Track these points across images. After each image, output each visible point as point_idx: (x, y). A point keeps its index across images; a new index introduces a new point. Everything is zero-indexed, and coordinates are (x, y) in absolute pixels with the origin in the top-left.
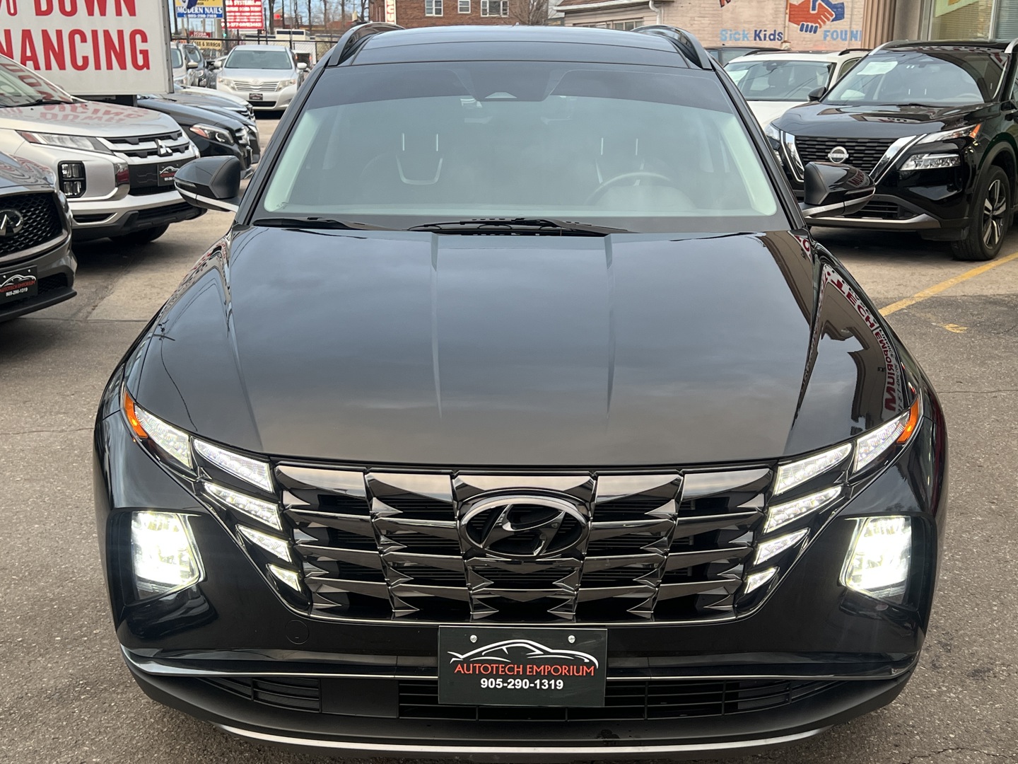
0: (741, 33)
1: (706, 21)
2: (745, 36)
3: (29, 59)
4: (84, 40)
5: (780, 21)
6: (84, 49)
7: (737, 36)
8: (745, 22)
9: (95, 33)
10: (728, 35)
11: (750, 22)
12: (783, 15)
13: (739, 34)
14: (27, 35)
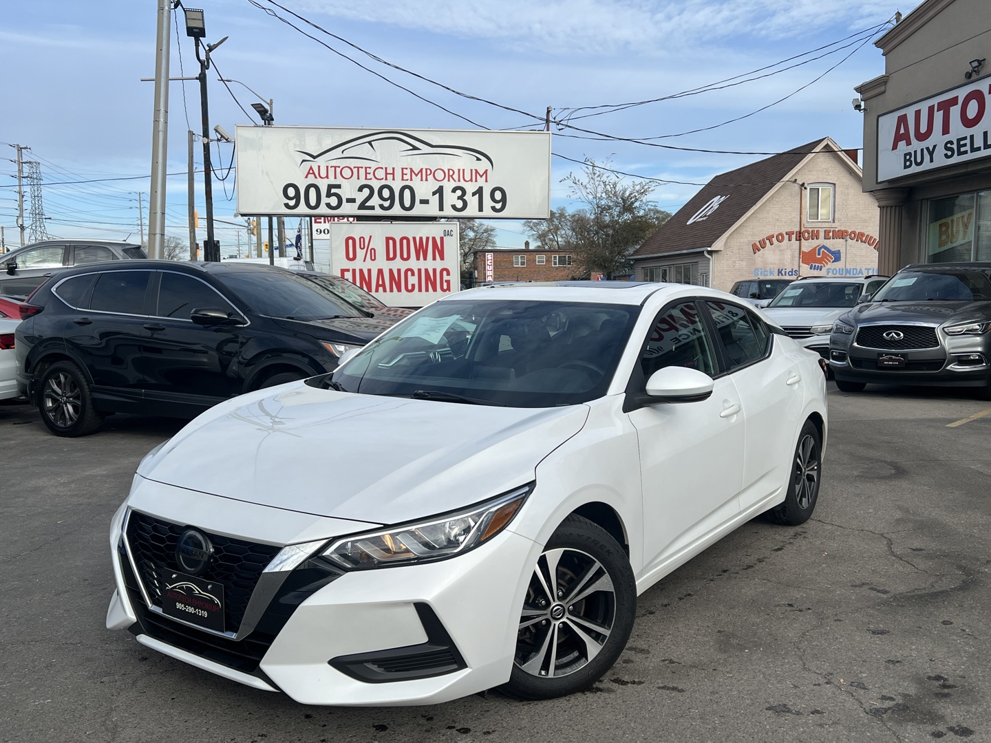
0: (769, 271)
1: (744, 263)
2: (771, 273)
3: (381, 286)
4: (413, 274)
5: (796, 263)
6: (413, 280)
7: (766, 273)
8: (771, 264)
9: (420, 270)
10: (759, 273)
11: (774, 264)
12: (798, 259)
13: (767, 272)
14: (380, 272)
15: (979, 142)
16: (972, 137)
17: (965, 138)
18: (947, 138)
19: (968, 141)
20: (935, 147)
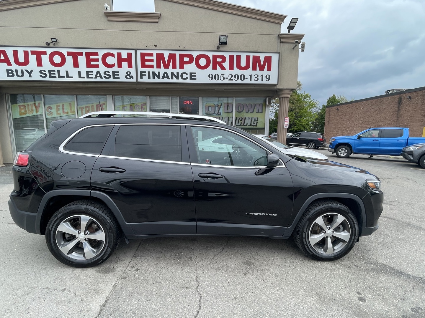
15: (63, 74)
16: (59, 72)
17: (54, 71)
18: (40, 68)
19: (56, 73)
20: (32, 71)
